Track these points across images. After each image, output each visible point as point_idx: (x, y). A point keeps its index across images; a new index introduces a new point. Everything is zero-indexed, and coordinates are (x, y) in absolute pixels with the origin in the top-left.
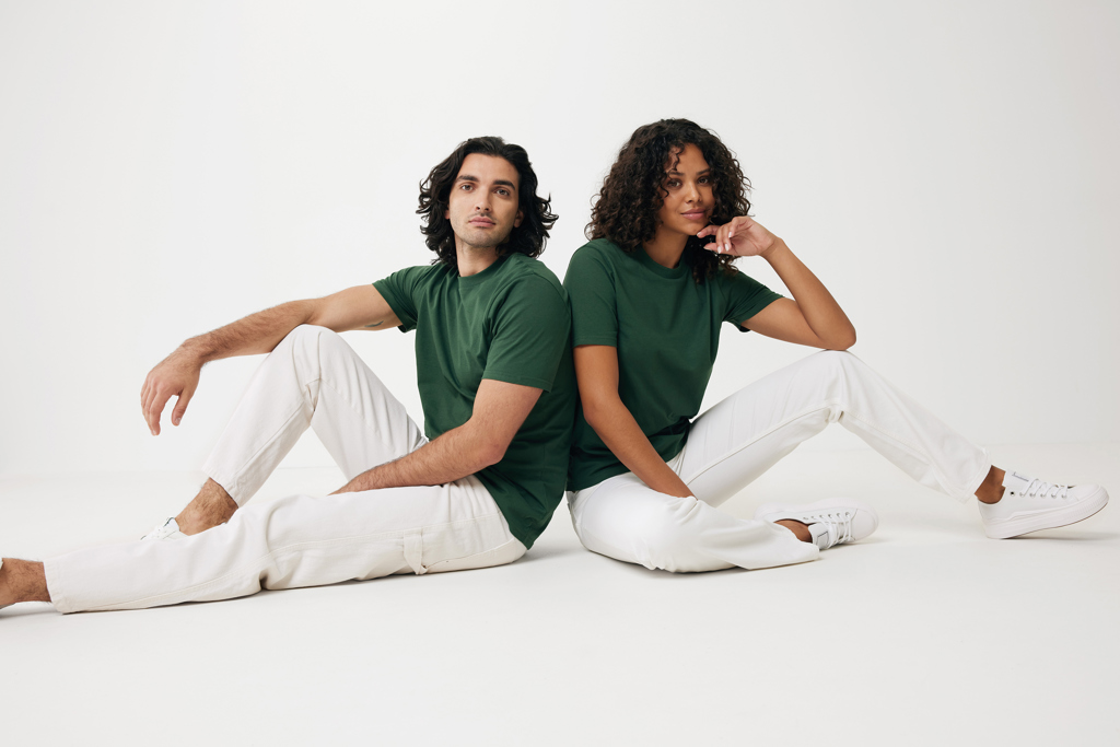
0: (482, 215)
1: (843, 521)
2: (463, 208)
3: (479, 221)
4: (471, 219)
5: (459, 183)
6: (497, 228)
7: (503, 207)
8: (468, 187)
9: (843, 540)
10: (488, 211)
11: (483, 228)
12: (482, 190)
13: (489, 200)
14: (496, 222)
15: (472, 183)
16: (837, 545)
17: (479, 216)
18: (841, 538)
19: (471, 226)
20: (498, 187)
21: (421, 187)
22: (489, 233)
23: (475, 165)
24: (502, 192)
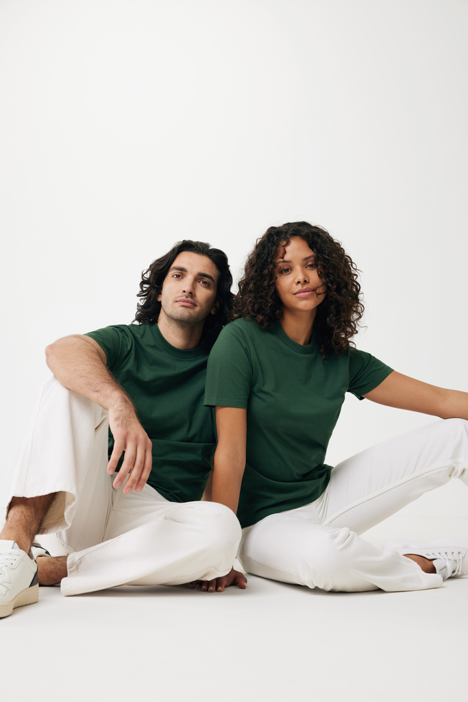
0: (187, 297)
1: (457, 559)
2: (173, 291)
3: (184, 301)
4: (178, 299)
5: (172, 273)
6: (197, 309)
7: (203, 293)
8: (178, 276)
9: (455, 573)
10: (192, 294)
11: (187, 307)
12: (189, 279)
13: (194, 286)
14: (198, 304)
15: (182, 273)
16: (451, 578)
17: (184, 298)
18: (454, 572)
19: (177, 305)
20: (200, 277)
21: (143, 275)
22: (191, 311)
23: (186, 260)
24: (204, 283)
